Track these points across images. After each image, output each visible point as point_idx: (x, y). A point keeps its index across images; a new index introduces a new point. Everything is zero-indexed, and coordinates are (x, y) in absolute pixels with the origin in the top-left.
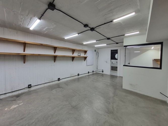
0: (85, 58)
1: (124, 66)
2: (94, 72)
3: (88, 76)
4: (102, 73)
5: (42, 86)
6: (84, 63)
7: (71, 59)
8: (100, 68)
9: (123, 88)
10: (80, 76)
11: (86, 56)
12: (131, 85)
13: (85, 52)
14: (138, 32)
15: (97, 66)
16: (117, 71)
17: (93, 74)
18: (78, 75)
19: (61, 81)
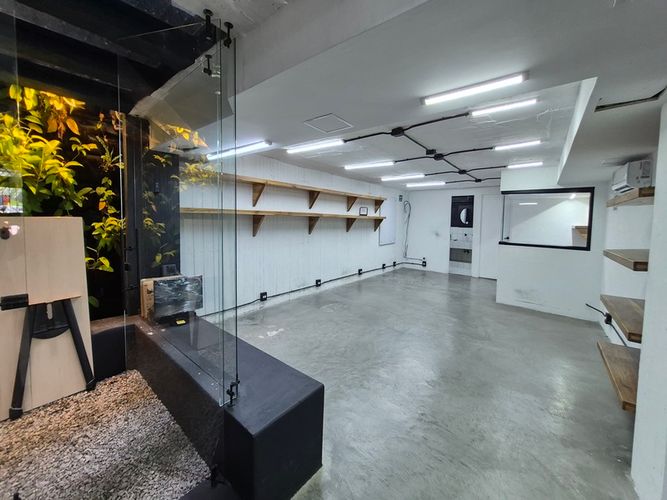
0: (378, 222)
1: (500, 243)
2: (397, 267)
3: (384, 276)
4: (422, 268)
5: (286, 298)
6: (373, 236)
7: (344, 224)
8: (416, 254)
9: (498, 301)
10: (364, 277)
11: (377, 215)
12: (519, 291)
13: (378, 203)
14: (541, 164)
15: (406, 247)
16: (470, 262)
17: (394, 272)
18: (360, 272)
19: (323, 288)
